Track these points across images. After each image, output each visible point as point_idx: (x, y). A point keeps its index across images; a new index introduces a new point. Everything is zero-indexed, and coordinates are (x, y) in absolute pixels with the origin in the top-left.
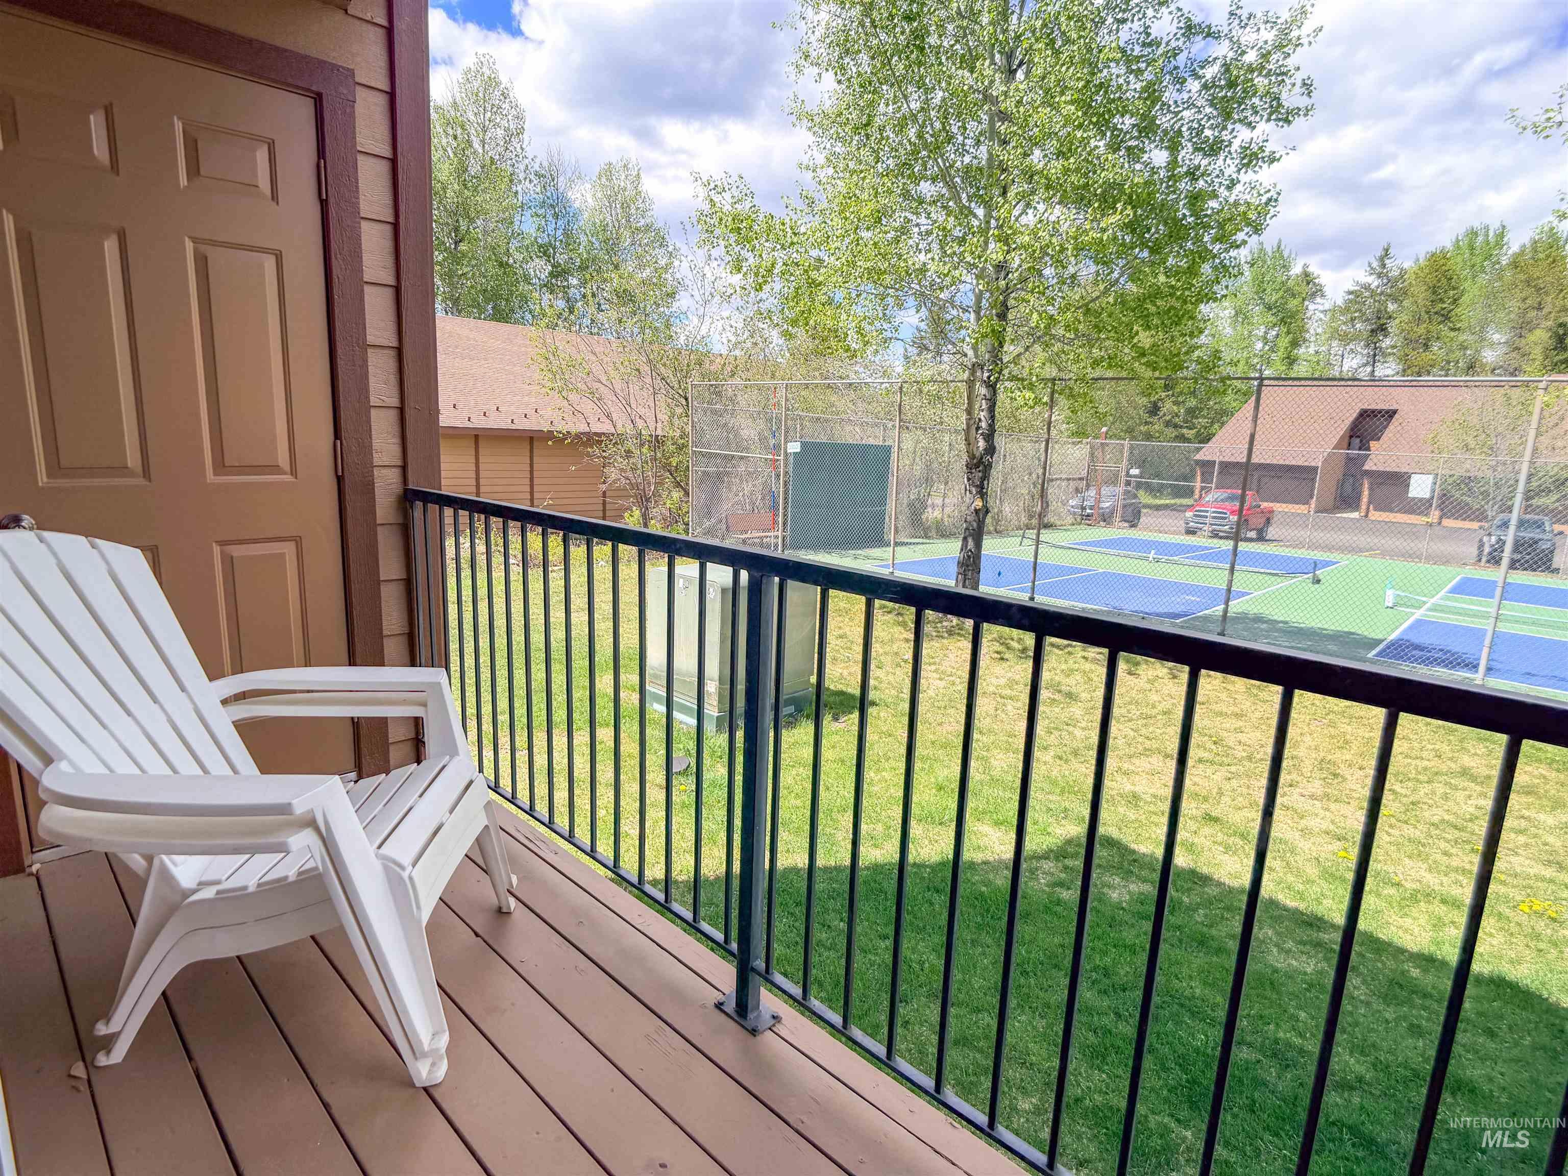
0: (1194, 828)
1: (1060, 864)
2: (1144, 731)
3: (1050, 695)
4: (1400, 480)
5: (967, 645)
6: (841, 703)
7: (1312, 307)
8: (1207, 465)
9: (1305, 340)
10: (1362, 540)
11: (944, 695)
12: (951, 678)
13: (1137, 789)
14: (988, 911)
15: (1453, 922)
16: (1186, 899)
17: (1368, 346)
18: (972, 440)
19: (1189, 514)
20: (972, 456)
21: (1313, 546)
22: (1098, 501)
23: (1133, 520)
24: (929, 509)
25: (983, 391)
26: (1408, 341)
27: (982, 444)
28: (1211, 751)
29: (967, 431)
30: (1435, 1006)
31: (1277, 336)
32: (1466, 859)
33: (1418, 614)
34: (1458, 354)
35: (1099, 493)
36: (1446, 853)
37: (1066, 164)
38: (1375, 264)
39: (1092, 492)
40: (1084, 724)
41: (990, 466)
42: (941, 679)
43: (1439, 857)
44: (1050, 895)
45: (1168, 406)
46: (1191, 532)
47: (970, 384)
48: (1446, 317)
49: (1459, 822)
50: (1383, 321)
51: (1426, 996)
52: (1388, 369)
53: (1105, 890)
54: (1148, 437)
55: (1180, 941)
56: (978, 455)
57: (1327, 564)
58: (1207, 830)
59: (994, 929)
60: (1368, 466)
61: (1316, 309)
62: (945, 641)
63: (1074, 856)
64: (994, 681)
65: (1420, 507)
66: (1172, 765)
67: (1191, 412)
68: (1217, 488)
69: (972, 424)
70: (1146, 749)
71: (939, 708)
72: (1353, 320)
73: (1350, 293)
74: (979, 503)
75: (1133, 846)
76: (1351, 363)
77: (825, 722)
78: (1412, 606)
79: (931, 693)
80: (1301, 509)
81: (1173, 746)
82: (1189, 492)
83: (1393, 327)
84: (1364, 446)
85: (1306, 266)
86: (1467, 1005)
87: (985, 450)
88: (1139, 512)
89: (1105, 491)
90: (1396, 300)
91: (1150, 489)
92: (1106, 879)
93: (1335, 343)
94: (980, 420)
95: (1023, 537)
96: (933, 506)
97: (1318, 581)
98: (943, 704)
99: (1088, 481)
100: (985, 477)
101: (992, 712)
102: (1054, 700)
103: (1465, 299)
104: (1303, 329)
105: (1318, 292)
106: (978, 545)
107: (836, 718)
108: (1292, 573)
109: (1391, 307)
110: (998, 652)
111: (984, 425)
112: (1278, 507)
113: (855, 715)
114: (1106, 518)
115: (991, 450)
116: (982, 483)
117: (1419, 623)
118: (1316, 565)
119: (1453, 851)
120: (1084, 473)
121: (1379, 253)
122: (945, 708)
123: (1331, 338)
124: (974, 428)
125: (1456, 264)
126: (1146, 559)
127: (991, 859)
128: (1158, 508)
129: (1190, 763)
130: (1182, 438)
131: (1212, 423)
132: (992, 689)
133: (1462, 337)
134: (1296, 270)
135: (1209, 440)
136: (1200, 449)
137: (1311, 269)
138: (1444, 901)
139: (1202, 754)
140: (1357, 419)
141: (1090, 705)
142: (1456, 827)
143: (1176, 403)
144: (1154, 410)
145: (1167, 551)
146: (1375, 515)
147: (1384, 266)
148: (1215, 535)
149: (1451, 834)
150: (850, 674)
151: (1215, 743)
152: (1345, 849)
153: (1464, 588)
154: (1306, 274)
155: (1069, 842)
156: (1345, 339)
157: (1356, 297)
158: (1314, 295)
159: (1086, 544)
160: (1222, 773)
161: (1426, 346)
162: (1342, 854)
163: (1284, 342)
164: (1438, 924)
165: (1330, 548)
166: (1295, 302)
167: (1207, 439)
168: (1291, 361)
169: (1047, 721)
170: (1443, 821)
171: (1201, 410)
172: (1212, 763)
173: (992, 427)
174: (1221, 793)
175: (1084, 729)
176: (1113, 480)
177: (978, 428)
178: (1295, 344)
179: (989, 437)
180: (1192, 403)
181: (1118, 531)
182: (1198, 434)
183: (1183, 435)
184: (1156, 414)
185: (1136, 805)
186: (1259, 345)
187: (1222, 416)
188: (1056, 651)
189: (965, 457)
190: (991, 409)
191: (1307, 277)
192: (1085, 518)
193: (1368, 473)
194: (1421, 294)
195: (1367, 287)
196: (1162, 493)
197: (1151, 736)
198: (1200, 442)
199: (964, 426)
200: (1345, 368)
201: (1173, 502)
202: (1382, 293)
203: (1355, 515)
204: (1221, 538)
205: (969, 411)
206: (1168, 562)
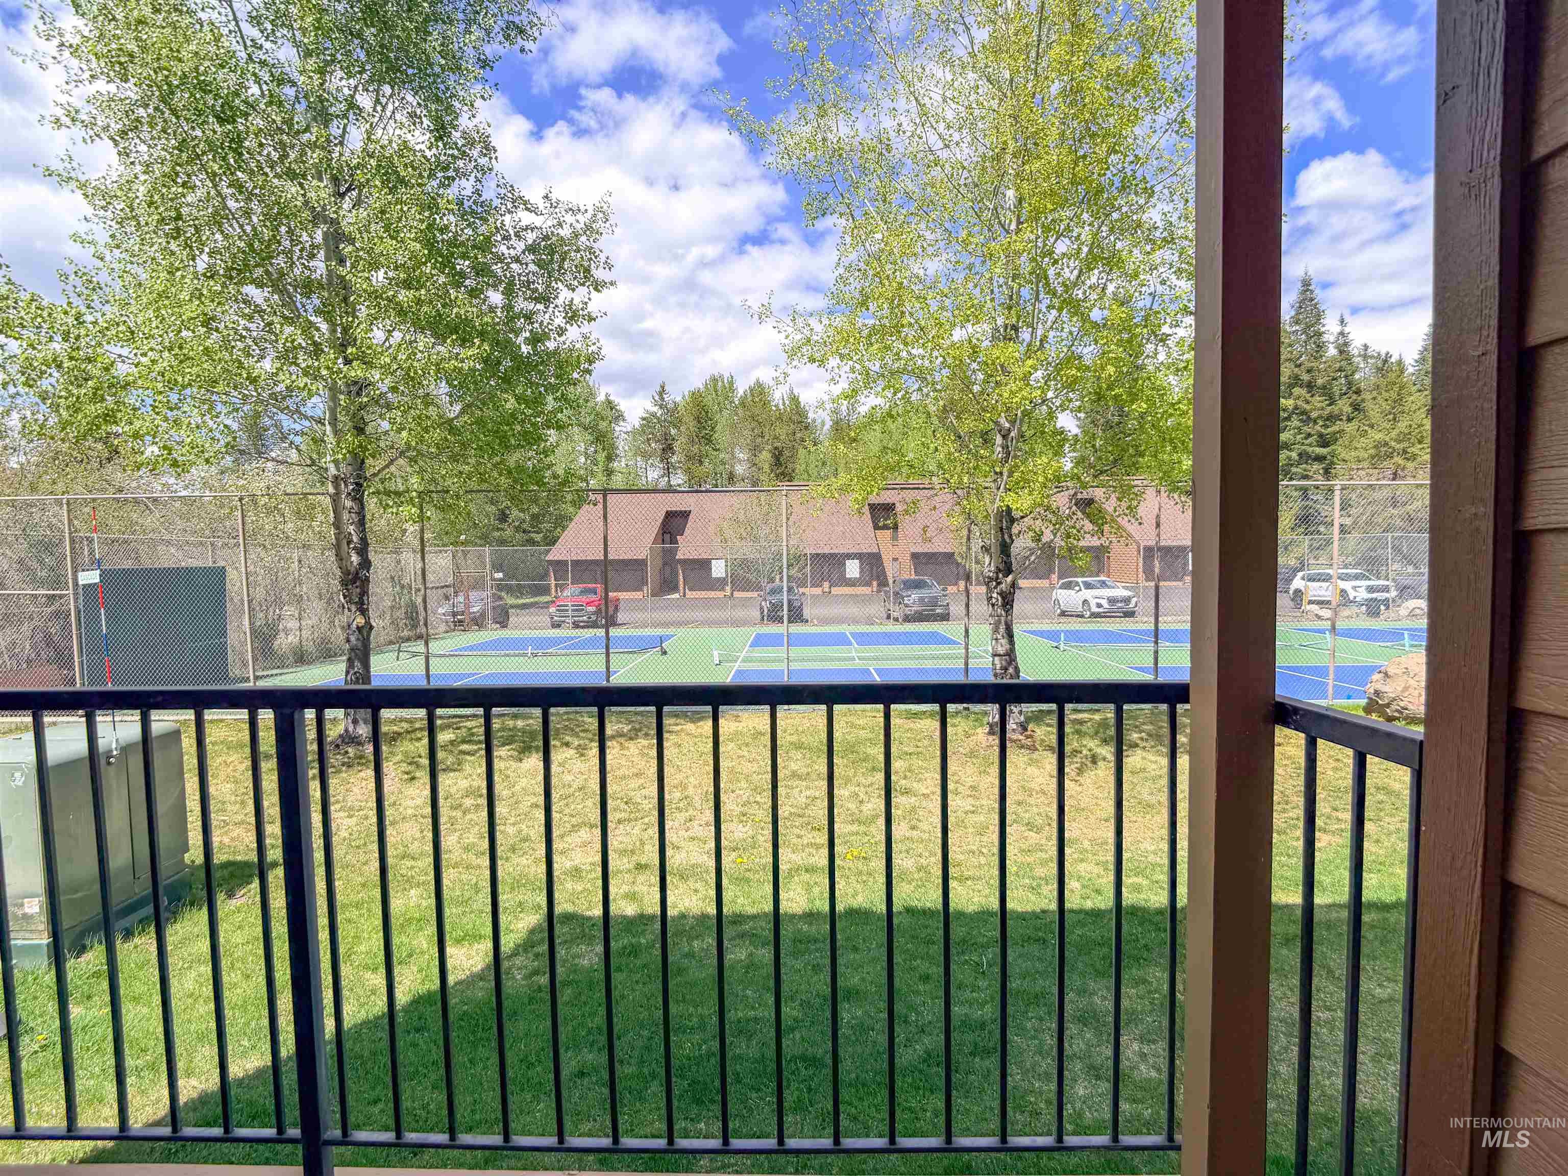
0: (631, 880)
1: (530, 955)
2: (567, 811)
3: (472, 801)
4: (704, 565)
5: (370, 773)
6: (232, 875)
7: (617, 428)
8: (560, 566)
9: (617, 456)
10: (688, 615)
11: (360, 832)
12: (361, 813)
13: (576, 862)
14: (477, 1025)
15: (816, 883)
16: (643, 941)
17: (662, 461)
18: (344, 555)
19: (552, 610)
20: (346, 573)
21: (656, 625)
22: (468, 606)
23: (503, 620)
24: (282, 635)
25: (348, 503)
26: (689, 458)
27: (355, 558)
28: (625, 811)
29: (338, 547)
30: (822, 945)
31: (596, 452)
32: (810, 836)
33: (737, 666)
34: (721, 467)
35: (467, 598)
36: (799, 837)
37: (417, 294)
38: (657, 398)
39: (461, 599)
40: (512, 820)
41: (367, 579)
42: (350, 816)
43: (795, 840)
44: (529, 986)
45: (515, 513)
46: (556, 625)
47: (335, 499)
48: (709, 440)
49: (800, 811)
50: (670, 442)
51: (816, 941)
52: (678, 479)
53: (577, 961)
54: (502, 542)
55: (649, 977)
56: (352, 570)
57: (669, 637)
58: (641, 878)
59: (488, 1040)
60: (680, 556)
61: (620, 429)
62: (344, 775)
63: (540, 942)
64: (410, 803)
65: (720, 584)
66: (598, 832)
67: (534, 517)
68: (572, 583)
69: (342, 540)
70: (573, 826)
71: (358, 847)
72: (648, 440)
73: (644, 419)
74: (360, 620)
75: (589, 913)
76: (653, 475)
77: (219, 903)
78: (731, 661)
79: (344, 834)
80: (638, 595)
81: (595, 816)
82: (545, 591)
83: (677, 446)
84: (673, 541)
85: (607, 395)
86: (839, 937)
87: (360, 564)
88: (507, 612)
89: (473, 595)
90: (675, 426)
91: (509, 590)
92: (575, 950)
93: (639, 459)
94: (350, 534)
95: (399, 651)
96: (287, 632)
97: (665, 653)
98: (362, 842)
99: (457, 587)
100: (364, 592)
101: (418, 835)
102: (478, 805)
103: (718, 428)
104: (613, 447)
105: (619, 417)
106: (366, 665)
107: (231, 895)
108: (644, 650)
109: (673, 432)
110: (407, 773)
111: (355, 539)
112: (622, 595)
113: (255, 884)
114: (478, 622)
115: (366, 564)
116: (361, 599)
117: (739, 672)
118: (662, 639)
119: (802, 833)
120: (450, 580)
121: (658, 389)
122: (365, 844)
123: (635, 455)
124: (345, 542)
125: (708, 400)
126: (524, 655)
127: (463, 977)
128: (524, 606)
129: (611, 825)
130: (531, 542)
131: (555, 528)
132: (410, 812)
133: (722, 456)
134: (601, 398)
135: (556, 541)
136: (548, 551)
137: (611, 398)
138: (807, 871)
139: (618, 815)
140: (664, 520)
141: (513, 800)
142: (799, 816)
143: (522, 511)
144: (503, 517)
145: (542, 644)
146: (689, 594)
147: (662, 399)
148: (576, 626)
149: (798, 821)
150: (232, 839)
151: (626, 803)
152: (740, 856)
153: (759, 641)
154: (610, 402)
155: (532, 932)
156: (646, 456)
157: (648, 421)
158: (617, 418)
159: (465, 649)
160: (639, 826)
161: (701, 463)
162: (739, 860)
163: (601, 457)
164: (808, 888)
165: (666, 625)
166: (605, 424)
167: (553, 542)
168: (609, 473)
169: (477, 828)
170: (791, 813)
171: (544, 516)
172: (629, 820)
173: (364, 542)
174: (643, 844)
175: (514, 824)
176: (478, 584)
177: (349, 543)
178: (610, 458)
179: (363, 551)
180: (535, 510)
181: (492, 634)
182: (545, 537)
183: (532, 539)
184: (506, 521)
185: (580, 877)
186: (582, 459)
187: (562, 521)
188: (468, 758)
189: (338, 573)
190: (361, 523)
191: (610, 405)
192: (459, 623)
193: (679, 561)
194: (690, 423)
195: (654, 415)
196: (522, 594)
197: (574, 813)
198: (547, 545)
199: (334, 541)
200: (650, 479)
201: (536, 599)
202: (665, 420)
203: (676, 596)
204: (583, 627)
205: (337, 524)
206: (545, 655)
